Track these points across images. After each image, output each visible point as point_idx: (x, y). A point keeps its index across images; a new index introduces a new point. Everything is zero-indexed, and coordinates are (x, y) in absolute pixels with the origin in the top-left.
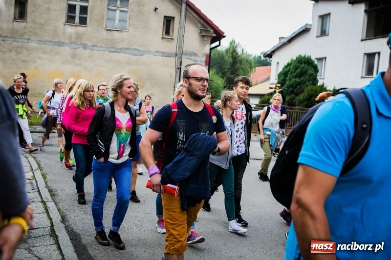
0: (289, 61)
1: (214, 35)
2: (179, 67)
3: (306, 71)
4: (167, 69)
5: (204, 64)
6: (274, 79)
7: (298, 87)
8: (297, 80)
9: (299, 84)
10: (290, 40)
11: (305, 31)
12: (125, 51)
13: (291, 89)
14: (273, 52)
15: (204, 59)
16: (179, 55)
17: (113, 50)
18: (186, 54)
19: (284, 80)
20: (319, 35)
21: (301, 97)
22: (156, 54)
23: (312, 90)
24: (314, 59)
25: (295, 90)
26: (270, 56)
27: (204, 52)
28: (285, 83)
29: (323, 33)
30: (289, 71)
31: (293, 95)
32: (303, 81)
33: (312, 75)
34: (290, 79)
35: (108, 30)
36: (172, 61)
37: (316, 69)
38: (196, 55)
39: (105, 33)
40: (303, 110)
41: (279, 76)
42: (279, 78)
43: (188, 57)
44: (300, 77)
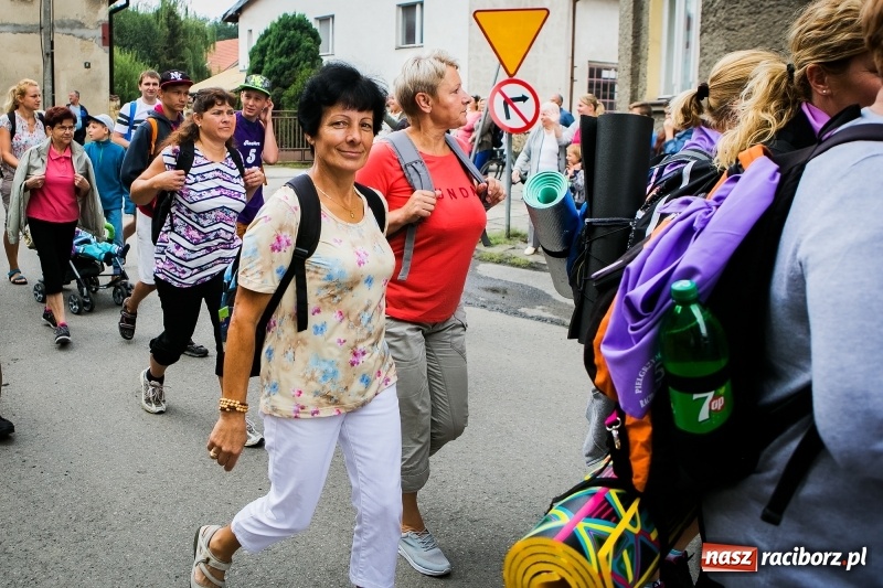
3: (299, 43)
5: (100, 41)
7: (286, 72)
8: (283, 60)
9: (286, 67)
13: (274, 77)
14: (240, 10)
15: (99, 32)
16: (47, 28)
18: (62, 26)
19: (262, 62)
21: (291, 91)
22: (3, 28)
24: (311, 21)
25: (282, 79)
27: (98, 19)
28: (262, 68)
30: (268, 44)
32: (294, 61)
33: (309, 49)
34: (271, 60)
37: (315, 37)
38: (82, 25)
41: (252, 55)
42: (251, 58)
43: (67, 30)
44: (288, 55)
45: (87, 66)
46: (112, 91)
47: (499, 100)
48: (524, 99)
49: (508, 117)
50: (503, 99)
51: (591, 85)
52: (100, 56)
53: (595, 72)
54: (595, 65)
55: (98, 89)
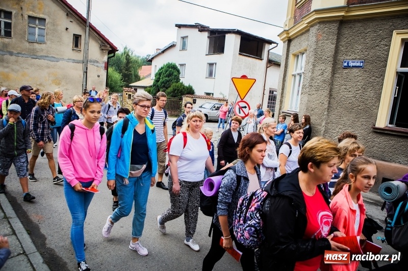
0: (162, 65)
1: (110, 49)
2: (85, 71)
3: (173, 73)
4: (76, 72)
5: (104, 68)
6: (153, 77)
7: (168, 83)
8: (167, 78)
9: (168, 81)
10: (163, 52)
11: (172, 46)
12: (45, 58)
14: (153, 58)
15: (104, 65)
16: (85, 62)
17: (35, 57)
18: (91, 61)
19: (159, 78)
20: (181, 49)
21: (169, 90)
22: (69, 61)
23: (176, 86)
24: (177, 65)
25: (166, 85)
26: (151, 61)
27: (103, 60)
29: (184, 48)
30: (162, 72)
31: (165, 88)
32: (170, 79)
33: (176, 75)
34: (163, 78)
35: (29, 42)
36: (80, 66)
37: (178, 71)
38: (97, 62)
39: (27, 44)
40: (170, 98)
41: (156, 75)
43: (92, 63)
44: (169, 77)
45: (99, 76)
46: (107, 86)
47: (237, 107)
48: (245, 107)
49: (240, 113)
50: (238, 107)
51: (269, 96)
52: (103, 74)
53: (271, 92)
54: (272, 90)
55: (102, 85)
